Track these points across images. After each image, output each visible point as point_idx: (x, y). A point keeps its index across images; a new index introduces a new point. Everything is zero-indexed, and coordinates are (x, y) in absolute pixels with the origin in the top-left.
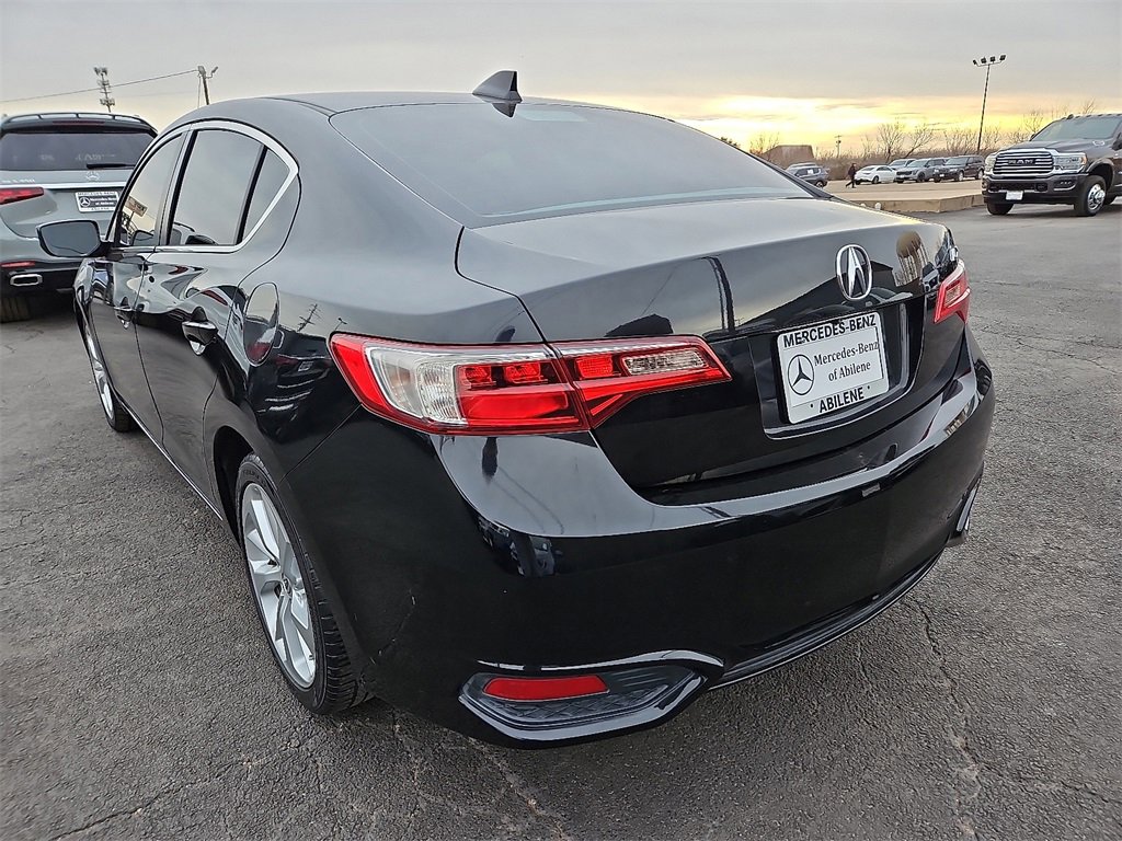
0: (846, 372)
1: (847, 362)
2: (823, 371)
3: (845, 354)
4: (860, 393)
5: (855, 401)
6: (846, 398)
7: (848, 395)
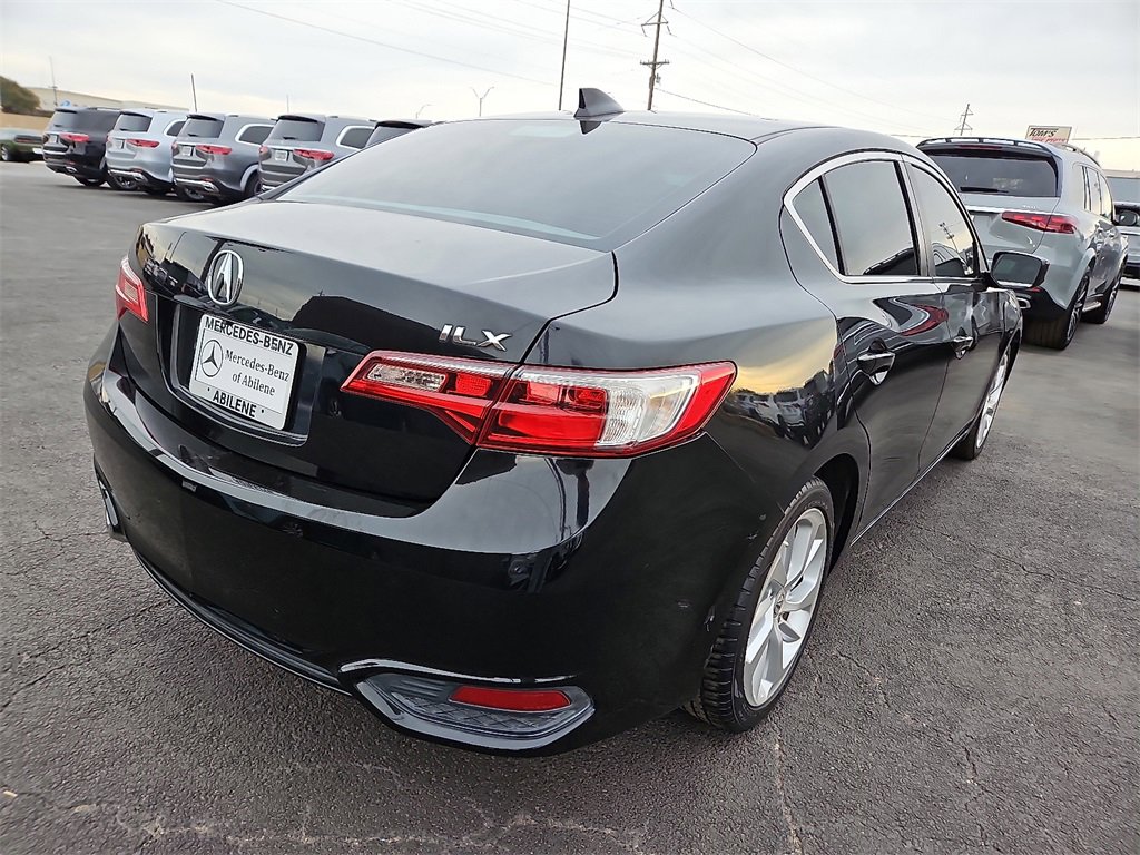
0: (250, 383)
1: (254, 374)
2: (230, 367)
3: (254, 365)
4: (252, 410)
5: (244, 413)
6: (237, 404)
7: (241, 403)
